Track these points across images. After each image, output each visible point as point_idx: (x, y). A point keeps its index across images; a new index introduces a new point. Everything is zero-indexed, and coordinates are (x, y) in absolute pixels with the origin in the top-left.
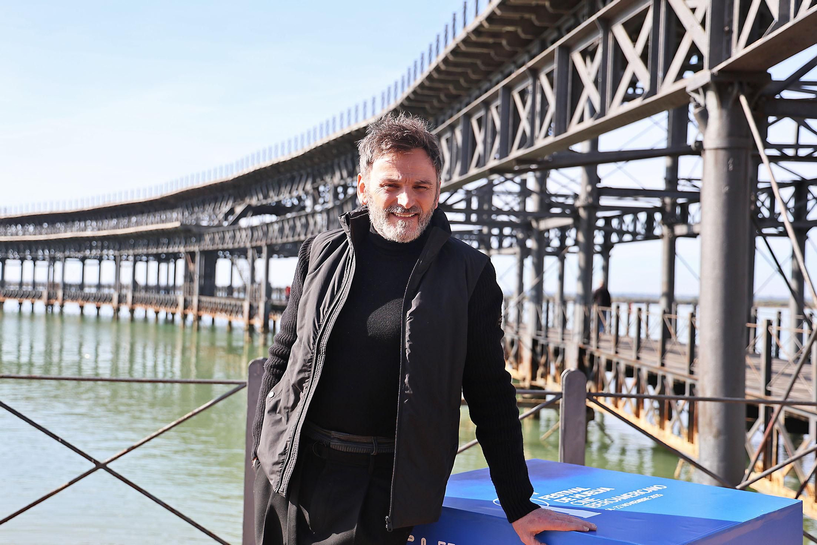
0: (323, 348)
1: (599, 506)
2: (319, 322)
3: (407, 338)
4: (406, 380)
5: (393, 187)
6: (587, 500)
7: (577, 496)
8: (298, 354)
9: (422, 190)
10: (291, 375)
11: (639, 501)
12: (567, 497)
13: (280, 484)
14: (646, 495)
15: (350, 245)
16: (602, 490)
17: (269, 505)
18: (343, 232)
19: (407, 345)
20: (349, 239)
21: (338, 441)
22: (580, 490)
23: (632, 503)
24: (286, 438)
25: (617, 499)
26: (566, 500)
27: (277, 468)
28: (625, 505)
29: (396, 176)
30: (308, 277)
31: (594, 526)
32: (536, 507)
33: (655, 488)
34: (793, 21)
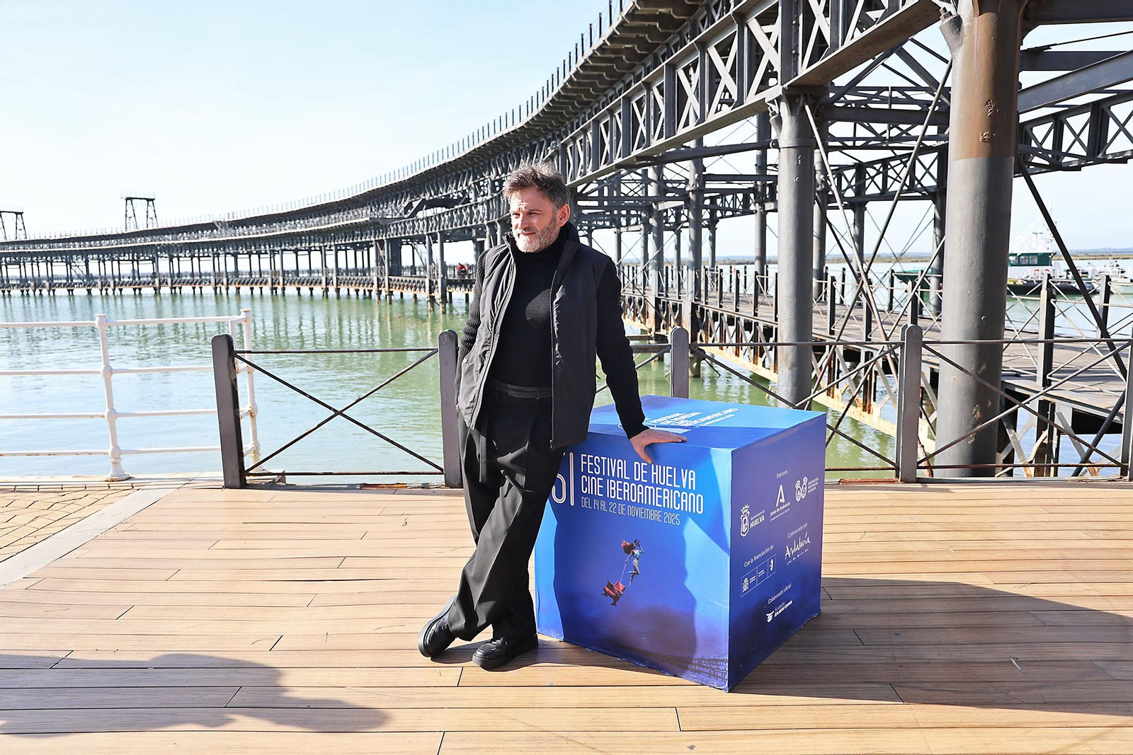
0: (498, 330)
1: (690, 425)
2: (494, 312)
3: (555, 320)
4: (557, 349)
6: (683, 421)
7: (676, 419)
8: (482, 334)
10: (477, 348)
11: (718, 420)
12: (669, 420)
13: (470, 420)
14: (723, 416)
15: (512, 257)
16: (693, 415)
17: (468, 434)
18: (506, 248)
19: (555, 325)
20: (510, 252)
21: (513, 391)
22: (678, 415)
23: (713, 421)
24: (475, 391)
25: (703, 420)
26: (668, 422)
27: (469, 411)
28: (708, 423)
30: (485, 280)
31: (685, 438)
32: (647, 428)
33: (730, 411)
34: (841, 49)
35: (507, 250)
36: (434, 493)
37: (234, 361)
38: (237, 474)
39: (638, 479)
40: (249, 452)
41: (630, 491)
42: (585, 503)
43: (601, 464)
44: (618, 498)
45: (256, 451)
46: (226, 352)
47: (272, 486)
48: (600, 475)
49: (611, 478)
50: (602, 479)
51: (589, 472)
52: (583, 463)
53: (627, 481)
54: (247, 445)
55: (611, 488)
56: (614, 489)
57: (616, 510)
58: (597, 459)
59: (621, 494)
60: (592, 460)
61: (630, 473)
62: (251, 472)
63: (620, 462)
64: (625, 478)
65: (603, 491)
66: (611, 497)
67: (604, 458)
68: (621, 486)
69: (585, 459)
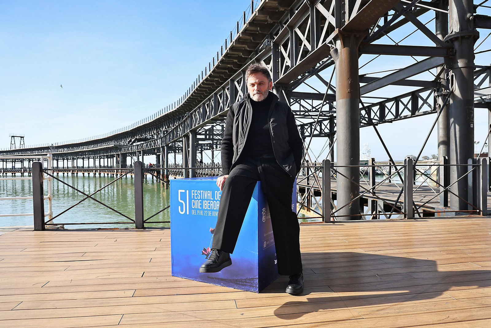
34: (295, 67)
37: (42, 174)
38: (41, 224)
39: (217, 199)
40: (47, 215)
41: (213, 205)
42: (193, 212)
43: (200, 194)
44: (208, 209)
45: (51, 215)
46: (38, 169)
47: (58, 230)
48: (200, 199)
49: (205, 200)
50: (201, 201)
51: (195, 198)
52: (192, 194)
53: (212, 200)
55: (205, 204)
56: (206, 204)
57: (207, 214)
58: (199, 192)
59: (209, 207)
60: (196, 193)
61: (213, 196)
62: (48, 223)
63: (209, 192)
65: (201, 206)
66: (205, 208)
67: (202, 191)
68: (209, 203)
69: (194, 193)
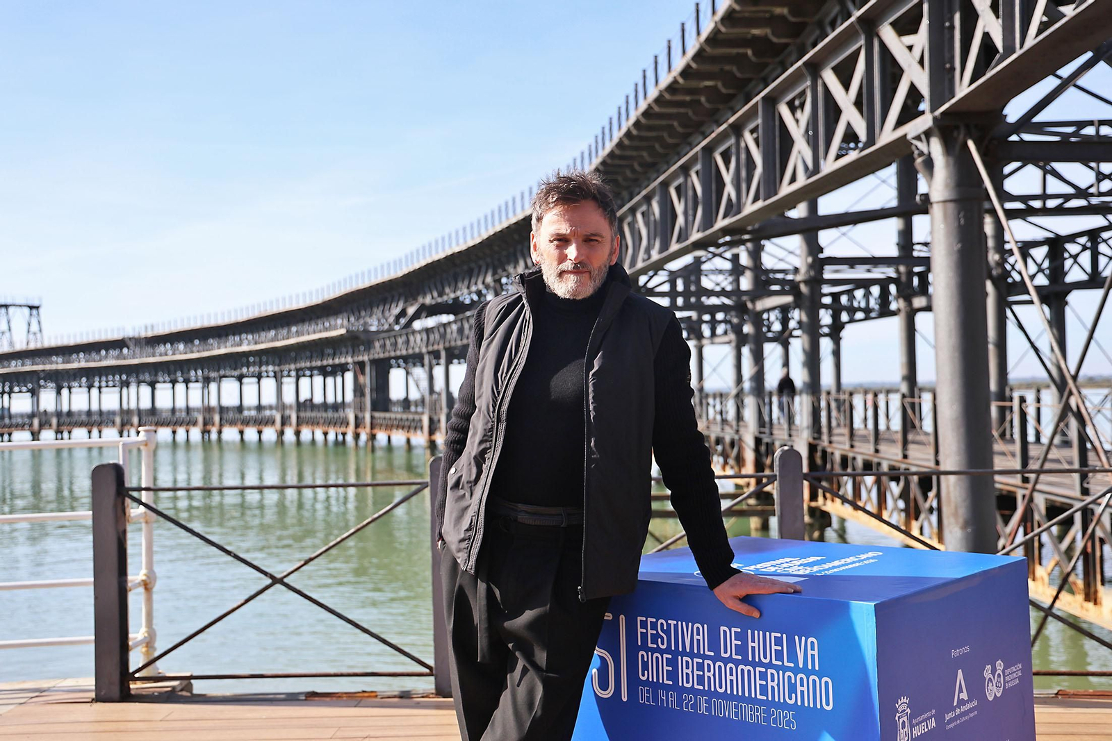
0: (504, 416)
1: (807, 572)
2: (497, 388)
3: (591, 400)
4: (592, 444)
5: (562, 241)
6: (797, 568)
7: (785, 565)
8: (478, 425)
9: (592, 243)
10: (472, 447)
11: (851, 566)
12: (775, 566)
13: (467, 562)
14: (859, 562)
15: (527, 307)
16: (812, 559)
17: (457, 585)
18: (519, 294)
19: (591, 407)
20: (524, 301)
21: (526, 514)
22: (788, 560)
23: (844, 568)
24: (470, 513)
25: (826, 566)
26: (773, 569)
27: (464, 545)
28: (835, 570)
29: (565, 229)
30: (484, 344)
31: (799, 587)
32: (737, 571)
33: (870, 554)
34: (1019, 52)
35: (520, 297)
36: (418, 706)
37: (123, 503)
38: (116, 677)
39: (727, 655)
40: (137, 645)
41: (714, 675)
42: (644, 696)
43: (668, 632)
44: (696, 687)
45: (149, 643)
46: (112, 489)
47: (170, 697)
48: (668, 650)
49: (684, 654)
50: (670, 656)
51: (650, 645)
52: (640, 630)
53: (709, 658)
54: (137, 633)
55: (685, 671)
56: (689, 671)
57: (694, 707)
58: (662, 624)
59: (701, 680)
60: (654, 626)
61: (714, 643)
62: (137, 675)
63: (698, 628)
64: (707, 653)
65: (673, 675)
66: (685, 685)
67: (673, 623)
68: (700, 667)
69: (644, 625)
